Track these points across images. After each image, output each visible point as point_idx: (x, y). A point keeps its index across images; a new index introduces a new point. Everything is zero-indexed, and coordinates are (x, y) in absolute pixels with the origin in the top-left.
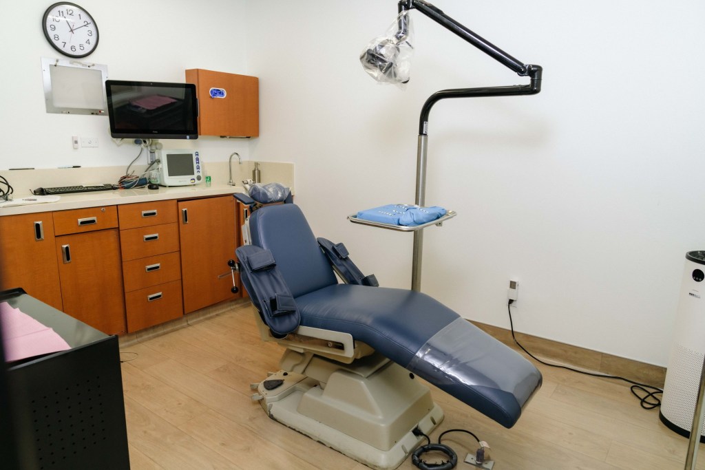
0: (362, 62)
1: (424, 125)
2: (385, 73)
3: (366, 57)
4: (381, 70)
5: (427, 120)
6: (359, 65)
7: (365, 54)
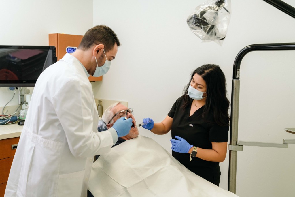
0: (189, 24)
1: (237, 71)
2: (208, 33)
3: (192, 21)
4: (205, 31)
5: (239, 68)
6: (187, 27)
7: (191, 18)
